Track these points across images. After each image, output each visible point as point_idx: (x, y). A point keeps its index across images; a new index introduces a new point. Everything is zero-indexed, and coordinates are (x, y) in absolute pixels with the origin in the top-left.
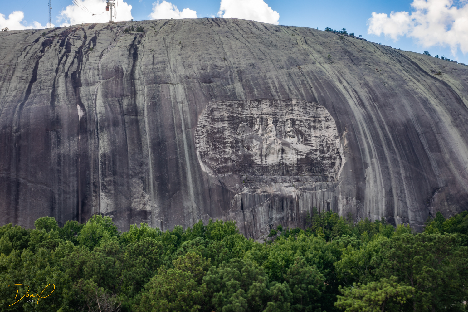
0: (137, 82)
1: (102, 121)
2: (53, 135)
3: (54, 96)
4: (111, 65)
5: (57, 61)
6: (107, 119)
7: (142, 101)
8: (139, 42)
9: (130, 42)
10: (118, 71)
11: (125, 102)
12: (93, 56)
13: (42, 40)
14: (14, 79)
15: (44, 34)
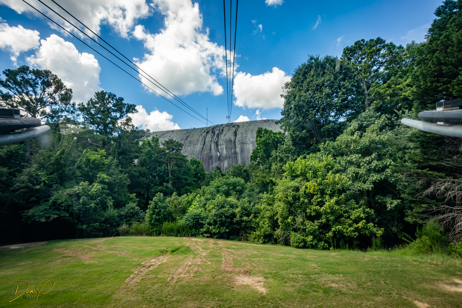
0: (237, 144)
1: (225, 157)
2: (210, 161)
3: (210, 149)
4: (228, 139)
5: (211, 138)
6: (227, 156)
7: (238, 150)
8: (237, 130)
9: (234, 130)
10: (230, 140)
11: (233, 150)
12: (222, 136)
13: (206, 131)
14: (199, 144)
15: (207, 129)
